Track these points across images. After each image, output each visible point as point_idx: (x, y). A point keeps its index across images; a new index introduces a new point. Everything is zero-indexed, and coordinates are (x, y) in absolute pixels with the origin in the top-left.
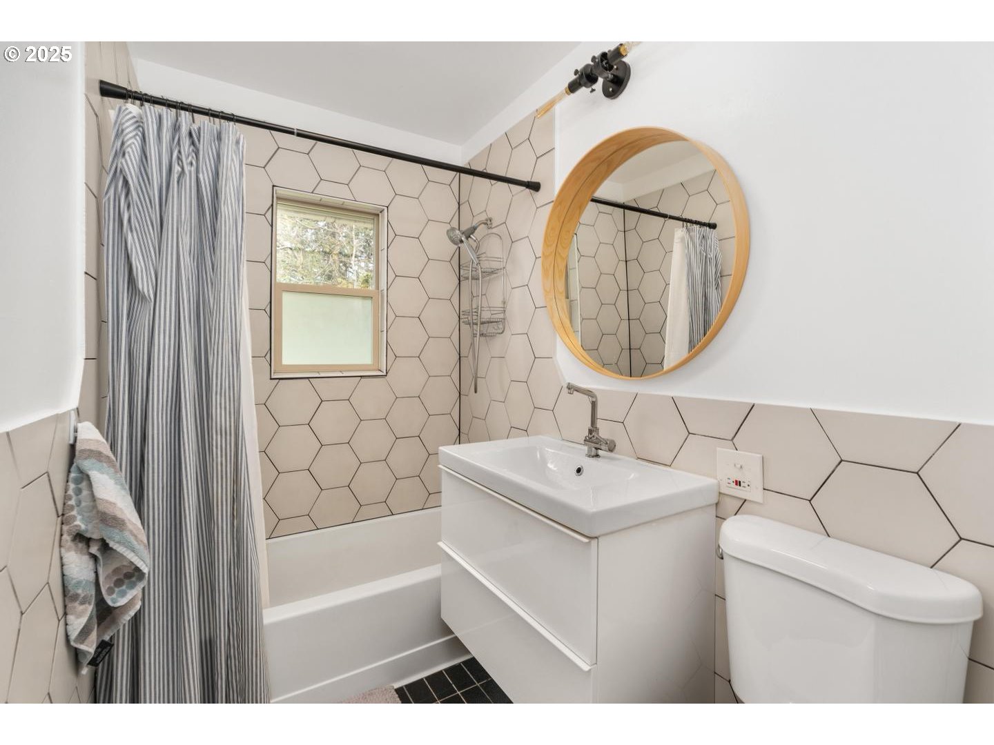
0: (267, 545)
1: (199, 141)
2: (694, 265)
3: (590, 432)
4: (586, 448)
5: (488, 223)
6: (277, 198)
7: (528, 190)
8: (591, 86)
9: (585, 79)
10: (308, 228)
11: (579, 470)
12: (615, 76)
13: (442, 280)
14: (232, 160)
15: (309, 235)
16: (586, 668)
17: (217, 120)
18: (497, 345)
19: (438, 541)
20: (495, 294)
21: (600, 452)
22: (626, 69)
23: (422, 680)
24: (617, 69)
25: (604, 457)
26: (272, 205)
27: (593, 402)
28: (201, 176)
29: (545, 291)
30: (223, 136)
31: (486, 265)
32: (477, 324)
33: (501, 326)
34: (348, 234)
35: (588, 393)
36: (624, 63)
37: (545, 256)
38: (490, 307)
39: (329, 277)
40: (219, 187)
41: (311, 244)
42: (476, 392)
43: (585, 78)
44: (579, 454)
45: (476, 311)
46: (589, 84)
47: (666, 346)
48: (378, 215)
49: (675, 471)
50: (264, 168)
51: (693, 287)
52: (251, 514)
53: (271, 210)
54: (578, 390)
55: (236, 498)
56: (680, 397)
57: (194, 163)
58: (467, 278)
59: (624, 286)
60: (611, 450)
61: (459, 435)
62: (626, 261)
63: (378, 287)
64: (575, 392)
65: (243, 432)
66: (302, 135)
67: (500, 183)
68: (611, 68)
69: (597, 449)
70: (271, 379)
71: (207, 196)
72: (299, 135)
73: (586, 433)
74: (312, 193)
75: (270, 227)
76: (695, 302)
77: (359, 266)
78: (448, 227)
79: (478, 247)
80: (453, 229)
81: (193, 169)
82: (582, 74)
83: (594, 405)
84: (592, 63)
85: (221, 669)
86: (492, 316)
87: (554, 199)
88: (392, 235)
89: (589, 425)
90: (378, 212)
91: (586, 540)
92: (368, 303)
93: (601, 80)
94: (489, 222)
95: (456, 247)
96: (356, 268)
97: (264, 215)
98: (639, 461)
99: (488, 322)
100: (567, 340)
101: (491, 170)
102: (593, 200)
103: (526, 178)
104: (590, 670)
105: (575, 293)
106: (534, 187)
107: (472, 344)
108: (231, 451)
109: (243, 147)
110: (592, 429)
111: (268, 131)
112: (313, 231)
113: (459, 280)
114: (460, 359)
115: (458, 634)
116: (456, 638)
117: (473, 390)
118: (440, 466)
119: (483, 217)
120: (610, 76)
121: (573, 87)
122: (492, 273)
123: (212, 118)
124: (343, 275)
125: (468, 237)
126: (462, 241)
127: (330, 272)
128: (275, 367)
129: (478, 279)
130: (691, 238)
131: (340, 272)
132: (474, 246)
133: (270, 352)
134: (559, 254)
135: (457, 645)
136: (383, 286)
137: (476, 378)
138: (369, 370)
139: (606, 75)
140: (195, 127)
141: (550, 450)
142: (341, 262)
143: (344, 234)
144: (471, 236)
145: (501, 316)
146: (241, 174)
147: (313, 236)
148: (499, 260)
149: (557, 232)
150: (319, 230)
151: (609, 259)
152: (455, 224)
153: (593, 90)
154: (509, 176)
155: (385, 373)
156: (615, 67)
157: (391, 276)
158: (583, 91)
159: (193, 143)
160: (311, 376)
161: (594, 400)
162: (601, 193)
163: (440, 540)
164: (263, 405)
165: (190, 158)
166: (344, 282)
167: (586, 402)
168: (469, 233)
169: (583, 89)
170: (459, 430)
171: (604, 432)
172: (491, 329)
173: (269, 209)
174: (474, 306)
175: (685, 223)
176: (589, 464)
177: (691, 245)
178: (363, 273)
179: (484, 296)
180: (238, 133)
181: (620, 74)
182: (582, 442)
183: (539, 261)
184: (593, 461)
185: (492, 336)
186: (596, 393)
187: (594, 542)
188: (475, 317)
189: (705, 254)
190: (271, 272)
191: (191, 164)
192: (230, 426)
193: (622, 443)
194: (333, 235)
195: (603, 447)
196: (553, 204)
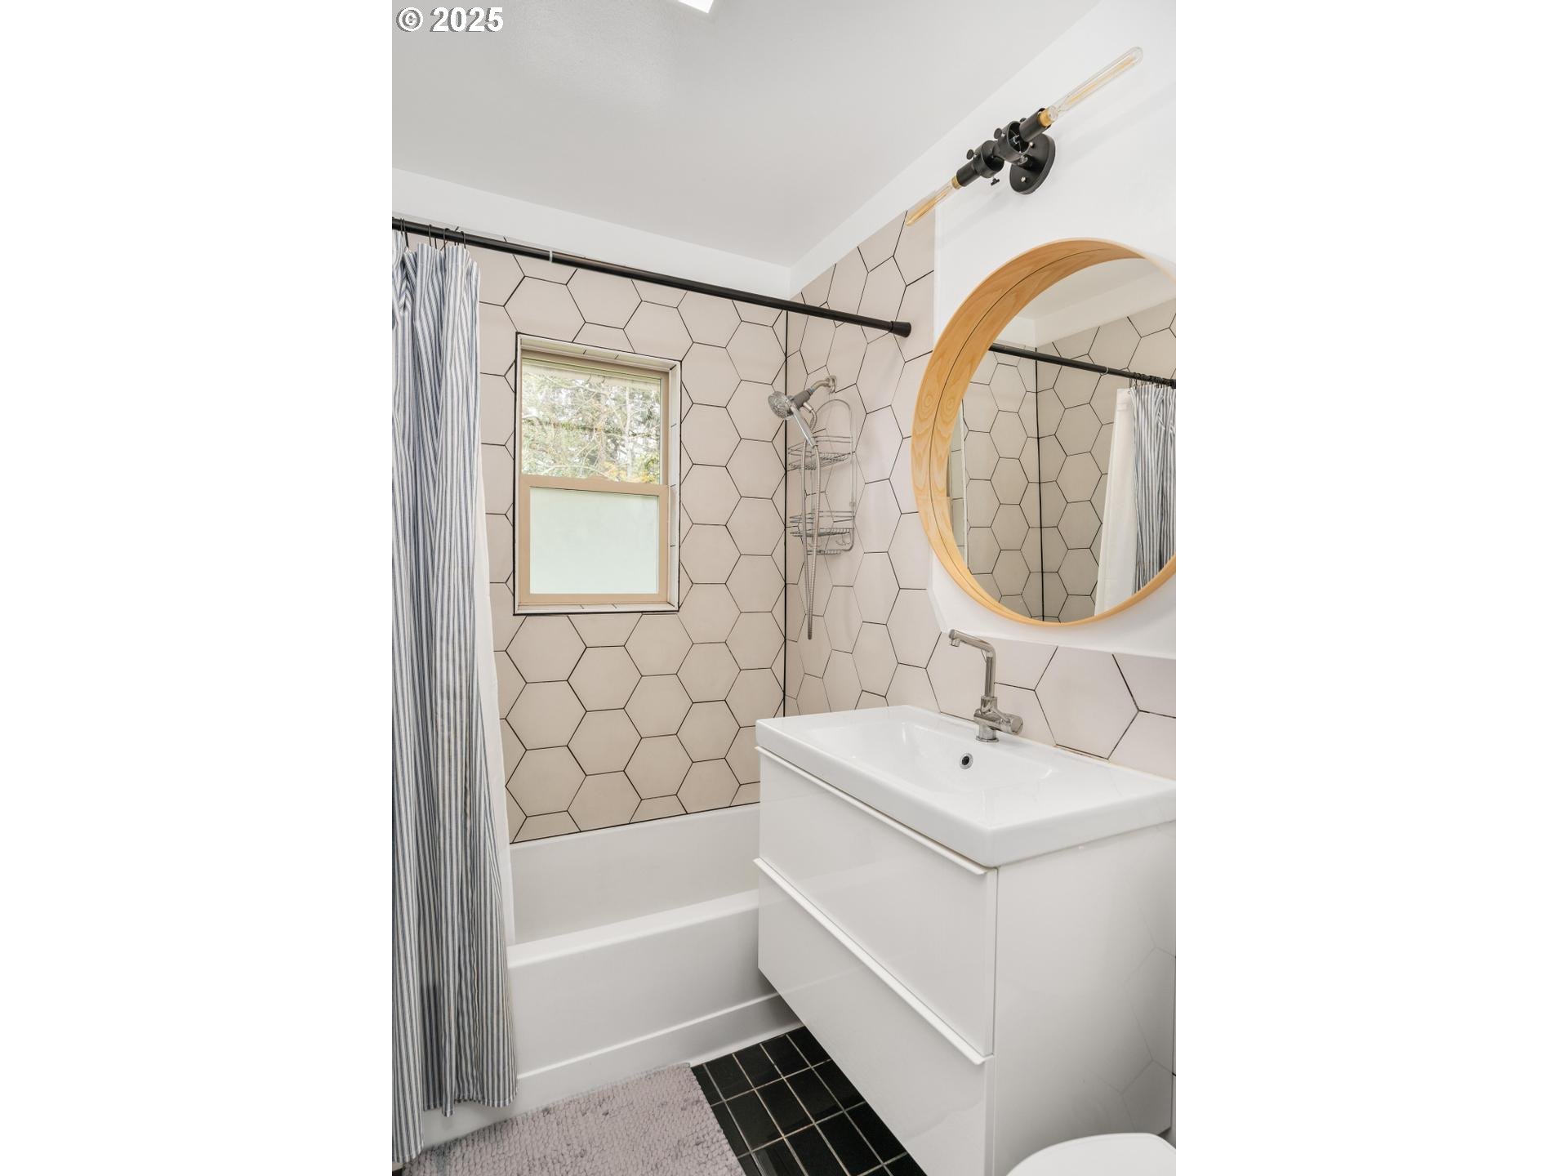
0: (512, 852)
1: (415, 273)
2: (1147, 446)
3: (984, 703)
4: (977, 727)
5: (829, 383)
6: (522, 350)
7: (891, 334)
8: (993, 174)
9: (983, 164)
10: (562, 387)
11: (966, 761)
12: (1031, 159)
13: (760, 470)
14: (462, 300)
15: (564, 397)
16: (977, 1059)
17: (440, 242)
18: (841, 569)
19: (754, 858)
20: (840, 491)
21: (998, 734)
22: (1049, 147)
23: (729, 1057)
24: (1033, 147)
25: (1005, 742)
26: (515, 361)
27: (988, 658)
28: (418, 324)
29: (916, 487)
30: (449, 266)
31: (827, 448)
32: (811, 536)
33: (848, 540)
34: (619, 396)
35: (981, 644)
36: (1045, 137)
37: (916, 436)
38: (831, 512)
39: (593, 460)
40: (442, 339)
41: (566, 411)
42: (810, 637)
43: (985, 162)
44: (966, 737)
45: (812, 517)
46: (991, 172)
47: (1100, 569)
48: (667, 373)
49: (1114, 766)
50: (504, 306)
51: (1144, 477)
52: (489, 812)
53: (514, 366)
54: (966, 640)
55: (469, 789)
56: (1123, 655)
57: (409, 305)
58: (799, 467)
59: (1034, 477)
60: (1015, 732)
61: (784, 699)
62: (1038, 438)
63: (666, 481)
64: (961, 644)
65: (478, 695)
66: (560, 260)
67: (847, 325)
68: (1025, 145)
69: (993, 729)
70: (514, 615)
71: (426, 352)
72: (556, 260)
73: (978, 705)
74: (572, 342)
75: (513, 394)
76: (1148, 503)
77: (635, 443)
78: (770, 391)
79: (814, 420)
80: (777, 394)
81: (407, 314)
82: (979, 157)
83: (990, 662)
84: (994, 140)
85: (450, 1028)
86: (837, 525)
87: (933, 348)
88: (687, 403)
89: (983, 693)
90: (667, 369)
91: (980, 871)
92: (652, 505)
93: (1007, 165)
94: (831, 383)
95: (780, 420)
96: (631, 445)
97: (504, 376)
98: (1059, 750)
99: (829, 534)
100: (949, 563)
101: (835, 306)
102: (994, 349)
103: (889, 317)
104: (984, 1063)
105: (961, 488)
106: (902, 329)
107: (805, 564)
108: (462, 722)
109: (477, 281)
110: (988, 698)
111: (511, 255)
112: (569, 391)
113: (786, 469)
114: (785, 586)
115: (782, 992)
116: (780, 998)
117: (807, 636)
118: (758, 748)
119: (823, 375)
120: (1024, 160)
121: (964, 177)
122: (836, 459)
123: (433, 239)
124: (612, 455)
125: (800, 406)
126: (790, 413)
127: (593, 451)
128: (520, 597)
129: (813, 469)
130: (1143, 403)
131: (607, 452)
132: (809, 417)
133: (513, 577)
134: (939, 431)
135: (780, 1009)
136: (674, 479)
137: (810, 615)
138: (653, 603)
139: (1016, 157)
140: (409, 253)
141: (921, 728)
142: (609, 437)
143: (613, 396)
144: (805, 404)
145: (849, 524)
146: (474, 320)
147: (569, 399)
148: (847, 440)
149: (936, 398)
150: (577, 390)
151: (1014, 438)
152: (779, 386)
153: (995, 181)
154: (864, 313)
155: (676, 608)
156: (1031, 144)
157: (686, 464)
158: (981, 182)
159: (407, 277)
160: (568, 612)
161: (990, 655)
162: (1005, 337)
163: (758, 856)
164: (504, 651)
165: (403, 299)
166: (614, 467)
167: (978, 658)
168: (801, 401)
169: (981, 178)
170: (784, 691)
171: (1006, 702)
172: (833, 544)
173: (512, 365)
174: (809, 510)
175: (1133, 381)
176: (982, 752)
177: (1142, 416)
178: (641, 455)
179: (823, 495)
180: (470, 260)
181: (1038, 154)
182: (972, 718)
183: (908, 442)
184: (987, 747)
185: (835, 554)
186: (993, 644)
187: (991, 875)
188: (809, 526)
189: (1163, 428)
190: (514, 459)
191: (405, 306)
192: (461, 686)
193: (1032, 721)
194: (598, 397)
195: (1003, 727)
196: (931, 354)
